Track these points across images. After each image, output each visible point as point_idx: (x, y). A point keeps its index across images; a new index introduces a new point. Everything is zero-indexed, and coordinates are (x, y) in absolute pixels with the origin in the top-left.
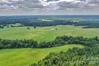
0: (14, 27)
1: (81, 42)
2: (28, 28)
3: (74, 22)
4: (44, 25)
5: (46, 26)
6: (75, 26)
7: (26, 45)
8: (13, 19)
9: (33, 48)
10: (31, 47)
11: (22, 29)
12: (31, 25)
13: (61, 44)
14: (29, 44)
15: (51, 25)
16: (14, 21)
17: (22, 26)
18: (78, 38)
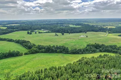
0: (42, 33)
1: (113, 50)
2: (56, 34)
3: (108, 28)
4: (72, 31)
5: (75, 33)
6: (109, 33)
7: (58, 50)
8: (37, 25)
9: (65, 53)
10: (63, 53)
11: (50, 36)
12: (58, 31)
13: (92, 51)
14: (61, 50)
15: (80, 32)
16: (39, 27)
17: (49, 32)
18: (111, 47)
